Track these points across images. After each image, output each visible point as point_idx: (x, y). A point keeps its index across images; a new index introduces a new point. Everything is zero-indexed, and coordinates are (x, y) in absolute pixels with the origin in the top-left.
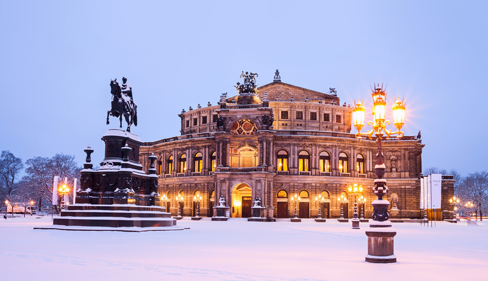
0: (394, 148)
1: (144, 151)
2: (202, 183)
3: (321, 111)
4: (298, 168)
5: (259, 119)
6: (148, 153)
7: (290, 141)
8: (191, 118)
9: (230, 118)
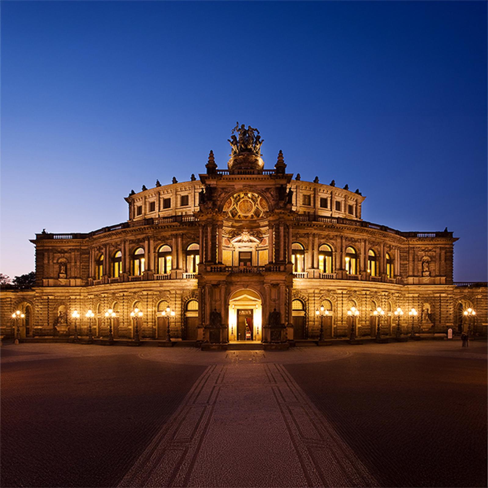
0: (427, 246)
1: (73, 246)
2: (172, 290)
3: (333, 196)
4: (318, 268)
5: (271, 191)
6: (81, 248)
7: (309, 230)
8: (145, 202)
9: (223, 189)
